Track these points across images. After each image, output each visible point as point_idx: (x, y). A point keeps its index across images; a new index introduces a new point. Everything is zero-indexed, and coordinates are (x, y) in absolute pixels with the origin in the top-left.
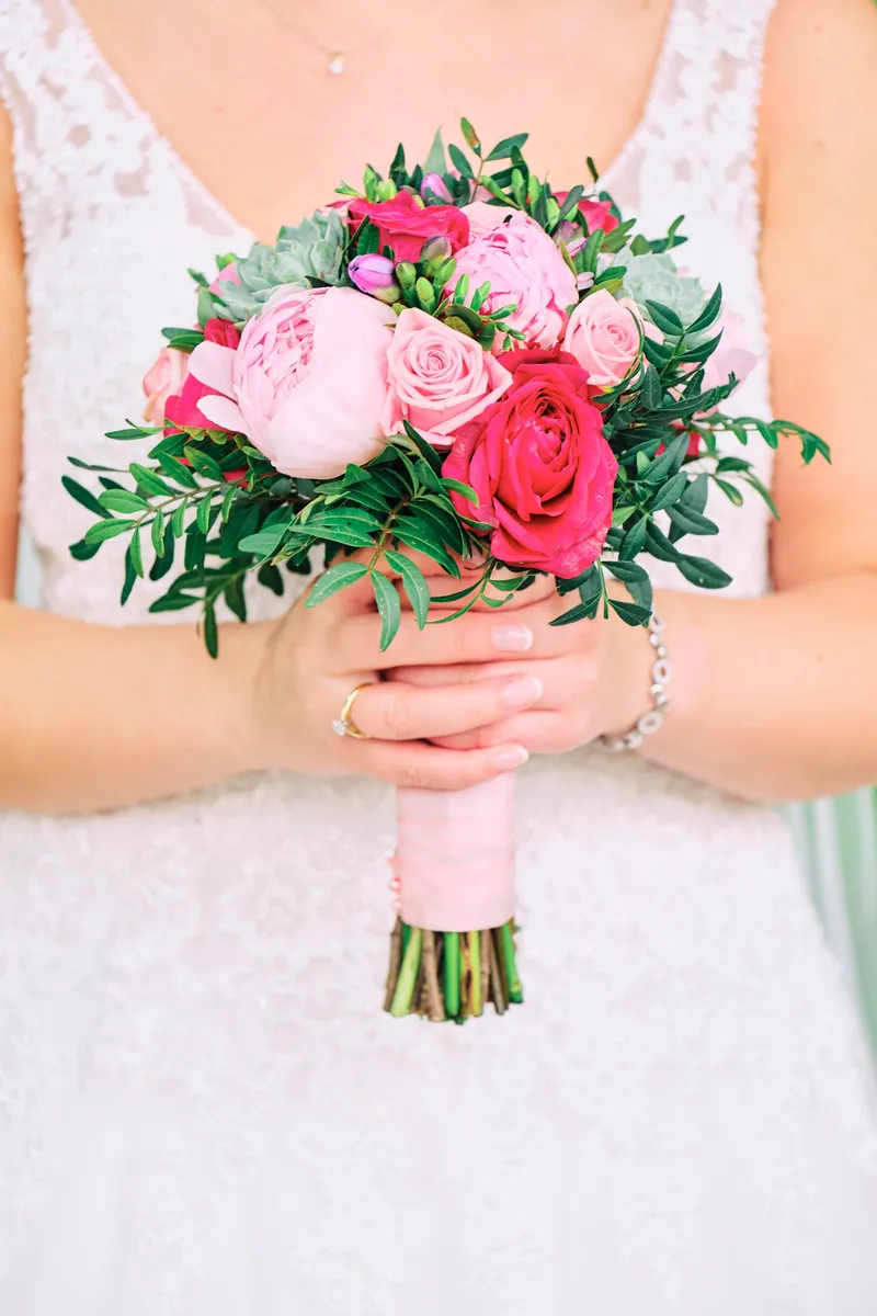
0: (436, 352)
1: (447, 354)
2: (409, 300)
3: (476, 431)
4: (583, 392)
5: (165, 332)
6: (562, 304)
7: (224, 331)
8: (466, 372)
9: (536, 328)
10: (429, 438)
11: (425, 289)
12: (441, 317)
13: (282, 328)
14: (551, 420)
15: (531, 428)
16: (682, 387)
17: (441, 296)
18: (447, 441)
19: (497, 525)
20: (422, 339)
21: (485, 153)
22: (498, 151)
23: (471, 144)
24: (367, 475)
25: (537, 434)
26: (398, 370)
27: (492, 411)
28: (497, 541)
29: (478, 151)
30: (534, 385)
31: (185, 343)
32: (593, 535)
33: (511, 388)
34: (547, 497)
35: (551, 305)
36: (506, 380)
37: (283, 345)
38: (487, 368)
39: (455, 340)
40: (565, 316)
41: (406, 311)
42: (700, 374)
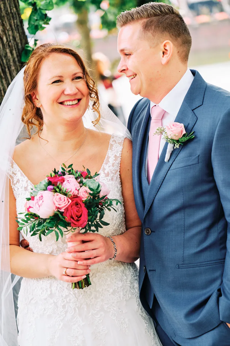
0: (60, 198)
1: (62, 199)
2: (56, 192)
3: (67, 209)
4: (82, 201)
5: (26, 198)
6: (78, 189)
7: (32, 198)
8: (65, 200)
9: (74, 193)
10: (61, 211)
11: (57, 190)
12: (61, 193)
13: (40, 197)
14: (78, 206)
15: (75, 207)
16: (97, 198)
17: (60, 190)
18: (63, 211)
19: (71, 222)
20: (58, 197)
21: (67, 167)
22: (69, 167)
23: (65, 167)
24: (53, 217)
25: (75, 208)
26: (56, 202)
27: (69, 206)
28: (72, 224)
29: (66, 167)
30: (74, 202)
31: (29, 199)
32: (85, 221)
33: (71, 203)
34: (78, 216)
35: (76, 189)
36: (70, 201)
37: (40, 200)
38: (67, 200)
39: (62, 196)
40: (78, 190)
41: (56, 193)
42: (99, 196)
